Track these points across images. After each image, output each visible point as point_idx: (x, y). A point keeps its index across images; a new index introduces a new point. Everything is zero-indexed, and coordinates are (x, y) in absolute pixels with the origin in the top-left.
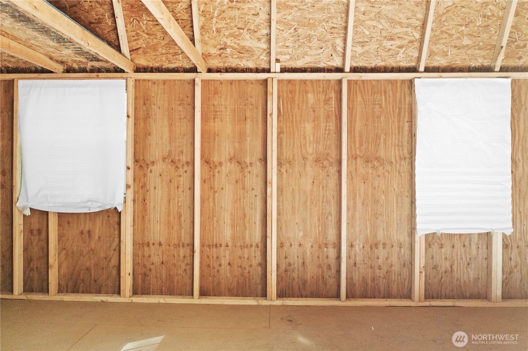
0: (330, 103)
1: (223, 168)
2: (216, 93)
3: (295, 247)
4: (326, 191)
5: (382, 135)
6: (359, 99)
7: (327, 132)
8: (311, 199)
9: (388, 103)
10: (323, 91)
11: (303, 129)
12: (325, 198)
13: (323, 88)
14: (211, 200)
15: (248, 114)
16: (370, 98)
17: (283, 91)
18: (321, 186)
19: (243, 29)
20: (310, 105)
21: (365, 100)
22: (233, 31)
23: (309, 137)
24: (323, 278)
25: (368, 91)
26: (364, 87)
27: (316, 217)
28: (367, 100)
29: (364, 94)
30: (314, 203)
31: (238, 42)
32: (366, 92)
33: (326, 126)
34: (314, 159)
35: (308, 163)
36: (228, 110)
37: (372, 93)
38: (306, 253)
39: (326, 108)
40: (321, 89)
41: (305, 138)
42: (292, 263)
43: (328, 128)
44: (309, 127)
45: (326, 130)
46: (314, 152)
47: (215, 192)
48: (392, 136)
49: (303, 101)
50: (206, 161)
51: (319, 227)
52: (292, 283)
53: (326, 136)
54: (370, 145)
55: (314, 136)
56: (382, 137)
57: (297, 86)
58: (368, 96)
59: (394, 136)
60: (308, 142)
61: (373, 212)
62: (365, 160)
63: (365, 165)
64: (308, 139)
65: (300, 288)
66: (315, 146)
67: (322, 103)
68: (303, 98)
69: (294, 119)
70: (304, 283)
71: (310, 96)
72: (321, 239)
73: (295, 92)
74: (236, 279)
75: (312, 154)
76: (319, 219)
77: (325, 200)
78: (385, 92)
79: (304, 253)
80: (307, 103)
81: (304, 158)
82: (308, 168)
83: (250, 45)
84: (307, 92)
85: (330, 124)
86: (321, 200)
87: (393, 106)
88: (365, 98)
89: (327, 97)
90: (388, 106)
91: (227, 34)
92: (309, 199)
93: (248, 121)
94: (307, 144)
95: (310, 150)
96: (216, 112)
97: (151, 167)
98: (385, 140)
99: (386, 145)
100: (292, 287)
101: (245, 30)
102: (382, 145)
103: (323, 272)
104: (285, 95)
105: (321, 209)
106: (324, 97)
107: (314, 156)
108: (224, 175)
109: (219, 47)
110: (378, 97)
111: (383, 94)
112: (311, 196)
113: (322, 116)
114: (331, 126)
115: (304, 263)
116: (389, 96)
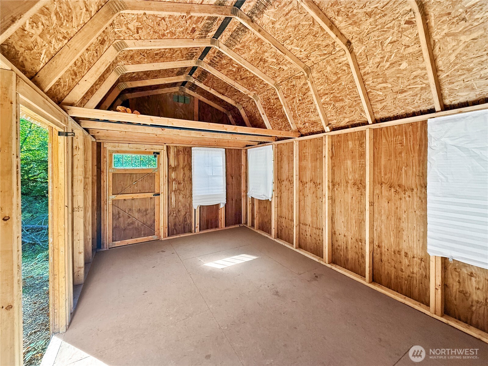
0: (363, 146)
1: (308, 185)
2: (305, 146)
3: (342, 236)
4: (360, 205)
5: (403, 167)
6: (384, 141)
7: (361, 165)
8: (351, 208)
9: (409, 142)
10: (358, 139)
11: (346, 164)
12: (360, 209)
13: (358, 137)
14: (303, 201)
15: (318, 157)
16: (392, 139)
17: (335, 142)
18: (357, 201)
19: (309, 112)
20: (350, 149)
21: (389, 141)
22: (305, 114)
23: (350, 169)
24: (359, 261)
25: (391, 134)
26: (387, 132)
27: (354, 221)
28: (390, 141)
29: (387, 137)
30: (353, 211)
31: (309, 119)
32: (389, 135)
33: (360, 162)
34: (353, 183)
35: (349, 185)
36: (310, 155)
37: (394, 135)
38: (348, 242)
39: (360, 150)
40: (357, 138)
41: (347, 169)
42: (340, 245)
43: (361, 163)
44: (349, 162)
45: (360, 164)
46: (353, 178)
47: (304, 197)
48: (413, 168)
49: (346, 147)
50: (301, 181)
51: (356, 227)
52: (340, 258)
53: (360, 168)
54: (393, 175)
55: (352, 168)
56: (403, 169)
57: (342, 138)
58: (391, 138)
59: (414, 168)
60: (349, 172)
61: (396, 226)
62: (389, 186)
63: (388, 190)
64: (349, 170)
65: (344, 263)
66: (353, 175)
67: (357, 146)
68: (346, 144)
69: (341, 158)
70: (347, 260)
71: (350, 143)
72: (357, 236)
73: (341, 141)
74: (313, 245)
75: (351, 180)
76: (356, 222)
77: (359, 211)
78: (406, 133)
79: (347, 242)
80: (348, 147)
81: (347, 182)
82: (349, 189)
83: (315, 119)
84: (348, 141)
85: (363, 160)
86: (357, 210)
87: (413, 144)
88: (388, 140)
89: (361, 142)
90: (409, 144)
91: (303, 117)
92: (350, 207)
93: (318, 160)
94: (349, 173)
95: (350, 177)
96: (305, 156)
97: (283, 183)
98: (406, 171)
99: (407, 175)
100: (340, 260)
101: (310, 112)
102: (403, 175)
103: (358, 257)
104: (336, 144)
105: (357, 216)
106: (358, 142)
107: (352, 181)
108: (308, 189)
109: (302, 123)
110: (399, 138)
111: (404, 135)
112: (351, 206)
113: (357, 155)
114: (363, 162)
115: (347, 247)
116: (410, 136)
